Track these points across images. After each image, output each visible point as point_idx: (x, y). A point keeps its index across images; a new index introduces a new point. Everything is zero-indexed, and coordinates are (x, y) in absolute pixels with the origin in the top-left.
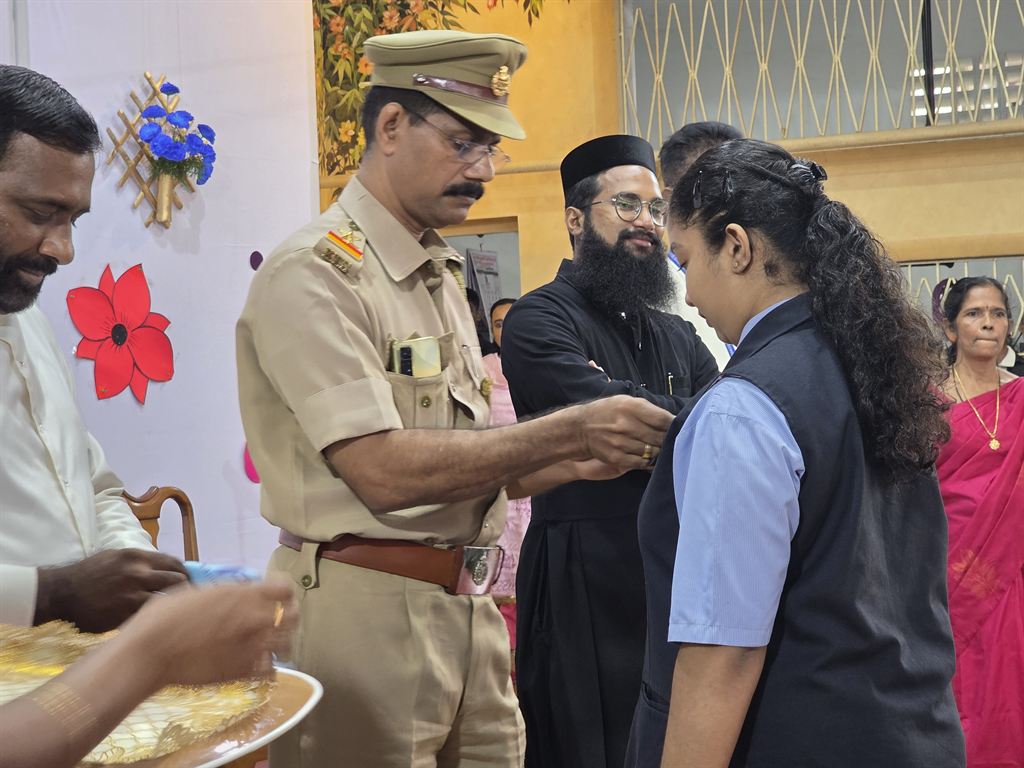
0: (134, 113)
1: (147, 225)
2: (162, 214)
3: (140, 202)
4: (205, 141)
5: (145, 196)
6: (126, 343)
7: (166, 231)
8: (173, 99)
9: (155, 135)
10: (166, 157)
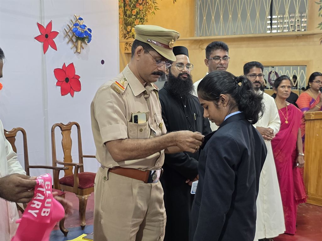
0: (71, 25)
1: (75, 53)
2: (78, 50)
3: (73, 47)
4: (89, 32)
6: (69, 82)
7: (80, 54)
8: (82, 22)
10: (79, 36)
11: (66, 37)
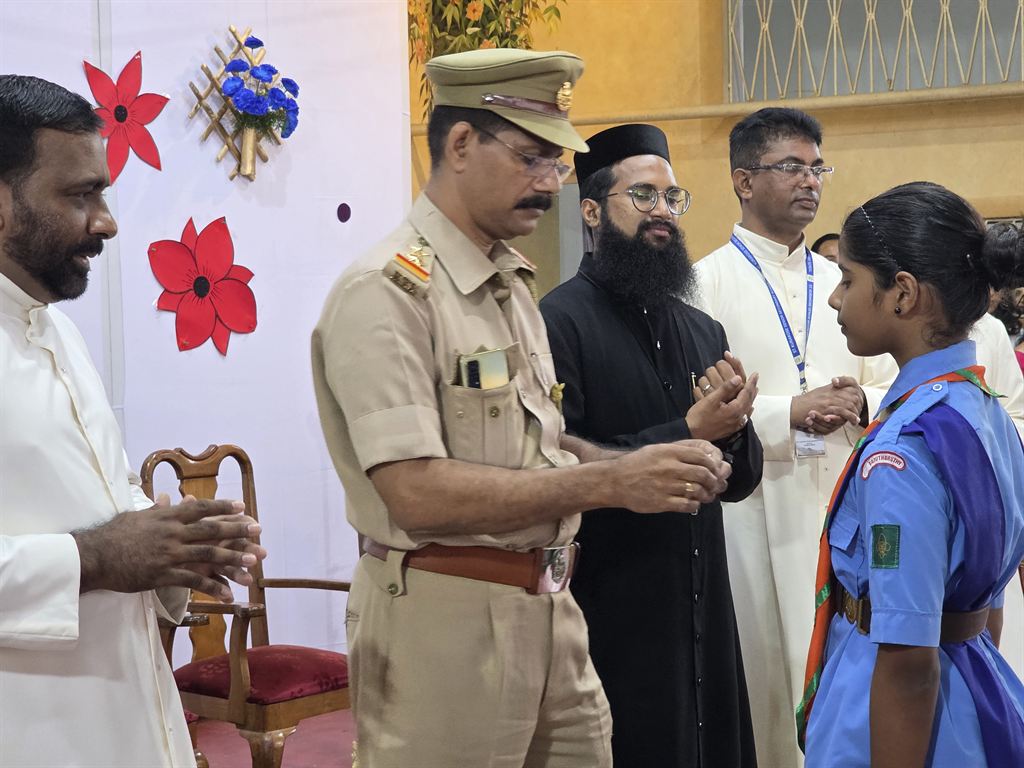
0: (218, 66)
1: (232, 178)
2: (245, 168)
3: (224, 156)
4: (288, 95)
5: (229, 149)
6: (209, 294)
7: (251, 184)
8: (258, 53)
9: (237, 89)
10: (248, 111)
11: (196, 116)
